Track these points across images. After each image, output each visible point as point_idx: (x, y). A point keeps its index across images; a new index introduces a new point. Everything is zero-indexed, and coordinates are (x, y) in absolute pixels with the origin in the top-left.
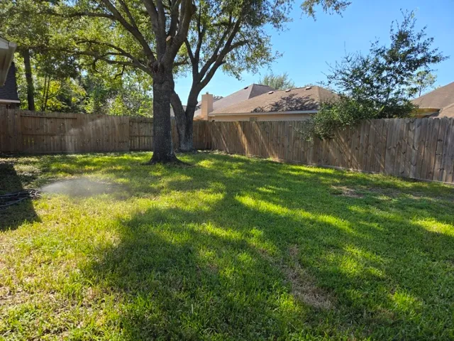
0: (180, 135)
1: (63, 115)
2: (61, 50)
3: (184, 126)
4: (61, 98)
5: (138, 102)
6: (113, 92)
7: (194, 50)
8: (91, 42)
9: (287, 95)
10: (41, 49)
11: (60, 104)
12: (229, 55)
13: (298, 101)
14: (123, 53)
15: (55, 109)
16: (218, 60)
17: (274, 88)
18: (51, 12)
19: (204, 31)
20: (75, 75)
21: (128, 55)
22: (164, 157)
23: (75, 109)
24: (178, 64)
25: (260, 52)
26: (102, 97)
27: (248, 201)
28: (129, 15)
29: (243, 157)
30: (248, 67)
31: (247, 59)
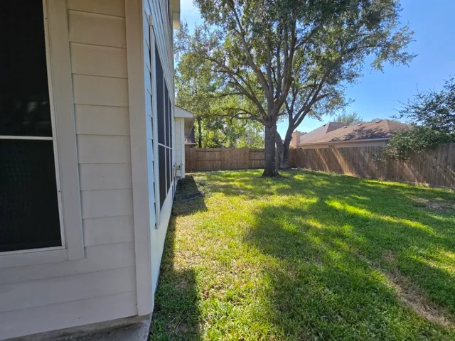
0: (280, 159)
1: (215, 149)
2: (217, 115)
3: (283, 153)
4: (214, 140)
5: (253, 140)
6: (239, 136)
7: (289, 105)
8: (230, 109)
9: (358, 128)
10: (207, 116)
11: (213, 144)
12: (313, 105)
13: (368, 132)
14: (247, 113)
15: (211, 147)
16: (307, 109)
17: (346, 123)
18: (212, 96)
19: (297, 93)
20: (221, 128)
21: (250, 113)
22: (271, 173)
23: (220, 147)
24: (280, 115)
25: (337, 100)
26: (234, 138)
28: (251, 90)
29: (324, 173)
30: (327, 112)
31: (326, 107)
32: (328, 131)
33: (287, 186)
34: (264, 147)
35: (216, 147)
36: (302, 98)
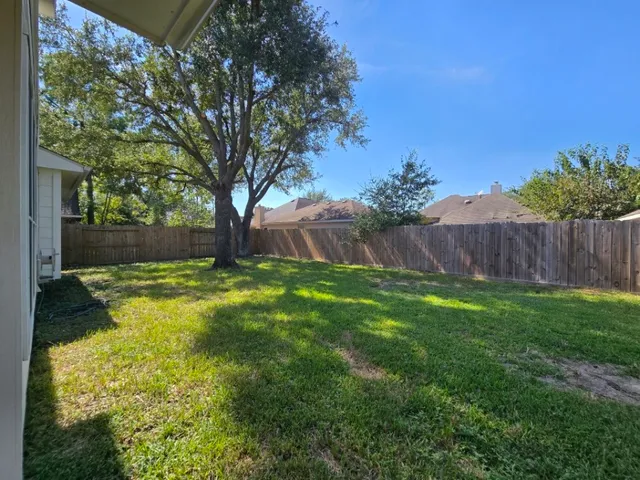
0: (237, 243)
1: (126, 227)
2: (127, 171)
3: (241, 235)
4: (121, 211)
5: (196, 215)
6: (173, 206)
7: (249, 171)
8: (155, 164)
9: (328, 207)
10: (108, 171)
11: (121, 217)
12: (279, 175)
13: (336, 212)
14: (186, 173)
15: (115, 222)
16: (271, 180)
17: (315, 200)
18: (118, 138)
19: (258, 156)
20: (138, 192)
21: (190, 175)
22: (225, 262)
23: (136, 223)
24: (237, 182)
25: (304, 174)
26: (162, 210)
27: (304, 293)
28: (192, 142)
29: (293, 259)
30: (295, 185)
31: (294, 178)
32: (297, 208)
33: (248, 278)
34: (214, 226)
35: (126, 223)
36: (265, 165)
